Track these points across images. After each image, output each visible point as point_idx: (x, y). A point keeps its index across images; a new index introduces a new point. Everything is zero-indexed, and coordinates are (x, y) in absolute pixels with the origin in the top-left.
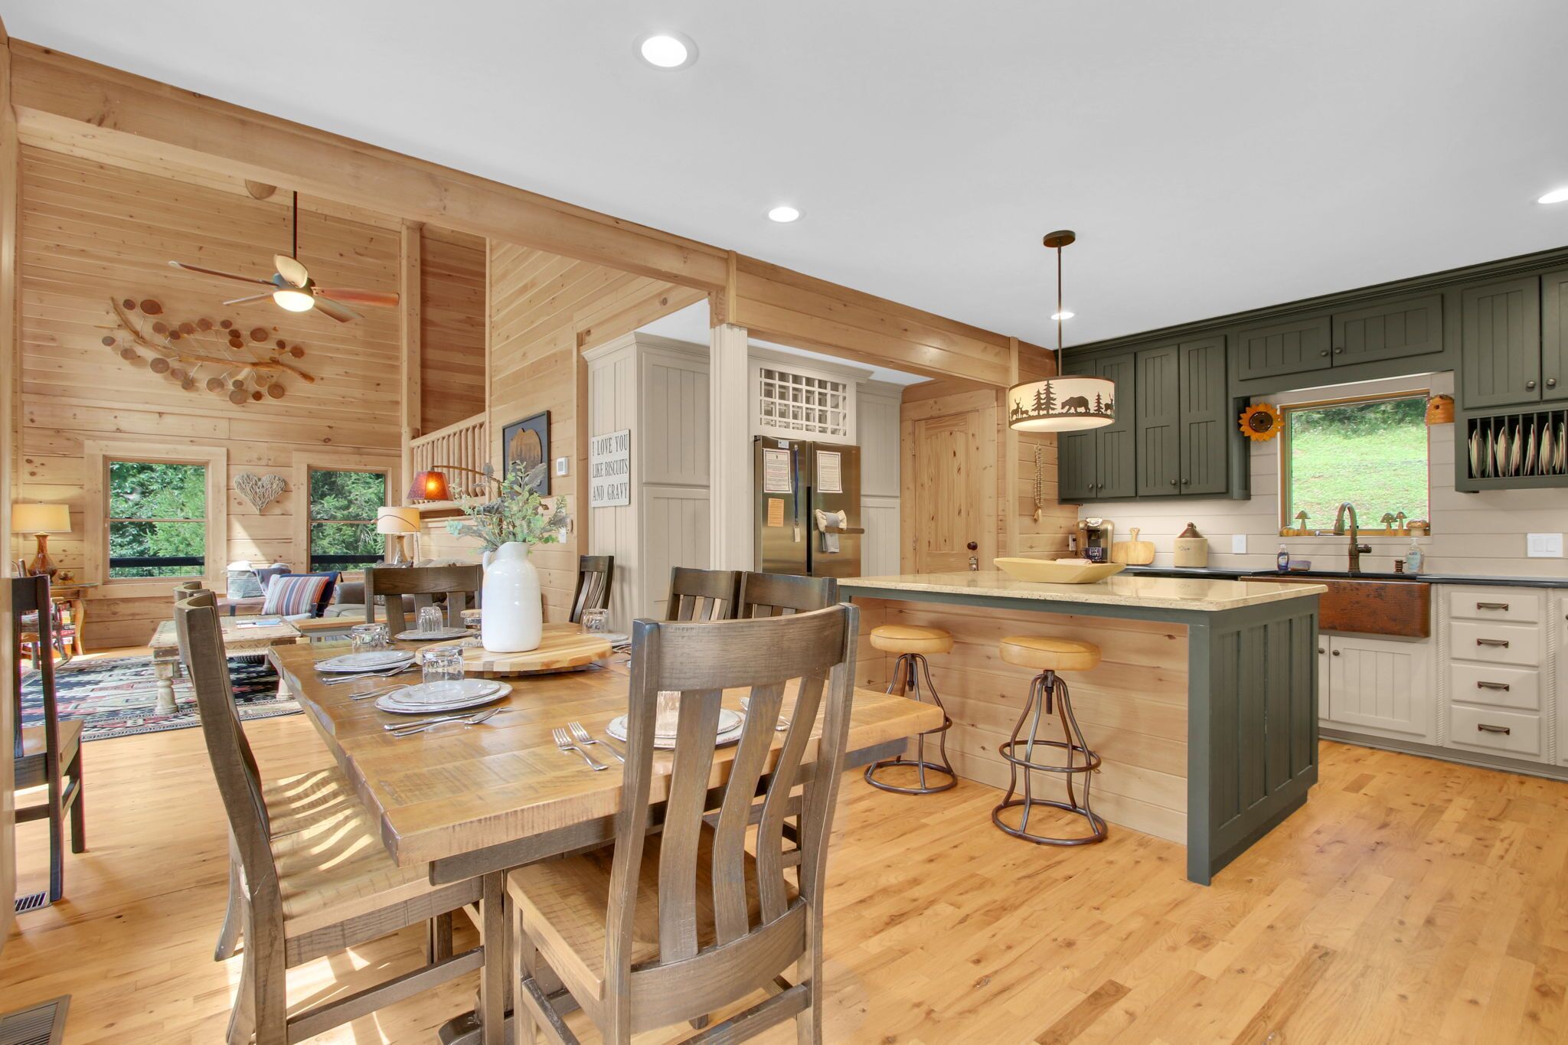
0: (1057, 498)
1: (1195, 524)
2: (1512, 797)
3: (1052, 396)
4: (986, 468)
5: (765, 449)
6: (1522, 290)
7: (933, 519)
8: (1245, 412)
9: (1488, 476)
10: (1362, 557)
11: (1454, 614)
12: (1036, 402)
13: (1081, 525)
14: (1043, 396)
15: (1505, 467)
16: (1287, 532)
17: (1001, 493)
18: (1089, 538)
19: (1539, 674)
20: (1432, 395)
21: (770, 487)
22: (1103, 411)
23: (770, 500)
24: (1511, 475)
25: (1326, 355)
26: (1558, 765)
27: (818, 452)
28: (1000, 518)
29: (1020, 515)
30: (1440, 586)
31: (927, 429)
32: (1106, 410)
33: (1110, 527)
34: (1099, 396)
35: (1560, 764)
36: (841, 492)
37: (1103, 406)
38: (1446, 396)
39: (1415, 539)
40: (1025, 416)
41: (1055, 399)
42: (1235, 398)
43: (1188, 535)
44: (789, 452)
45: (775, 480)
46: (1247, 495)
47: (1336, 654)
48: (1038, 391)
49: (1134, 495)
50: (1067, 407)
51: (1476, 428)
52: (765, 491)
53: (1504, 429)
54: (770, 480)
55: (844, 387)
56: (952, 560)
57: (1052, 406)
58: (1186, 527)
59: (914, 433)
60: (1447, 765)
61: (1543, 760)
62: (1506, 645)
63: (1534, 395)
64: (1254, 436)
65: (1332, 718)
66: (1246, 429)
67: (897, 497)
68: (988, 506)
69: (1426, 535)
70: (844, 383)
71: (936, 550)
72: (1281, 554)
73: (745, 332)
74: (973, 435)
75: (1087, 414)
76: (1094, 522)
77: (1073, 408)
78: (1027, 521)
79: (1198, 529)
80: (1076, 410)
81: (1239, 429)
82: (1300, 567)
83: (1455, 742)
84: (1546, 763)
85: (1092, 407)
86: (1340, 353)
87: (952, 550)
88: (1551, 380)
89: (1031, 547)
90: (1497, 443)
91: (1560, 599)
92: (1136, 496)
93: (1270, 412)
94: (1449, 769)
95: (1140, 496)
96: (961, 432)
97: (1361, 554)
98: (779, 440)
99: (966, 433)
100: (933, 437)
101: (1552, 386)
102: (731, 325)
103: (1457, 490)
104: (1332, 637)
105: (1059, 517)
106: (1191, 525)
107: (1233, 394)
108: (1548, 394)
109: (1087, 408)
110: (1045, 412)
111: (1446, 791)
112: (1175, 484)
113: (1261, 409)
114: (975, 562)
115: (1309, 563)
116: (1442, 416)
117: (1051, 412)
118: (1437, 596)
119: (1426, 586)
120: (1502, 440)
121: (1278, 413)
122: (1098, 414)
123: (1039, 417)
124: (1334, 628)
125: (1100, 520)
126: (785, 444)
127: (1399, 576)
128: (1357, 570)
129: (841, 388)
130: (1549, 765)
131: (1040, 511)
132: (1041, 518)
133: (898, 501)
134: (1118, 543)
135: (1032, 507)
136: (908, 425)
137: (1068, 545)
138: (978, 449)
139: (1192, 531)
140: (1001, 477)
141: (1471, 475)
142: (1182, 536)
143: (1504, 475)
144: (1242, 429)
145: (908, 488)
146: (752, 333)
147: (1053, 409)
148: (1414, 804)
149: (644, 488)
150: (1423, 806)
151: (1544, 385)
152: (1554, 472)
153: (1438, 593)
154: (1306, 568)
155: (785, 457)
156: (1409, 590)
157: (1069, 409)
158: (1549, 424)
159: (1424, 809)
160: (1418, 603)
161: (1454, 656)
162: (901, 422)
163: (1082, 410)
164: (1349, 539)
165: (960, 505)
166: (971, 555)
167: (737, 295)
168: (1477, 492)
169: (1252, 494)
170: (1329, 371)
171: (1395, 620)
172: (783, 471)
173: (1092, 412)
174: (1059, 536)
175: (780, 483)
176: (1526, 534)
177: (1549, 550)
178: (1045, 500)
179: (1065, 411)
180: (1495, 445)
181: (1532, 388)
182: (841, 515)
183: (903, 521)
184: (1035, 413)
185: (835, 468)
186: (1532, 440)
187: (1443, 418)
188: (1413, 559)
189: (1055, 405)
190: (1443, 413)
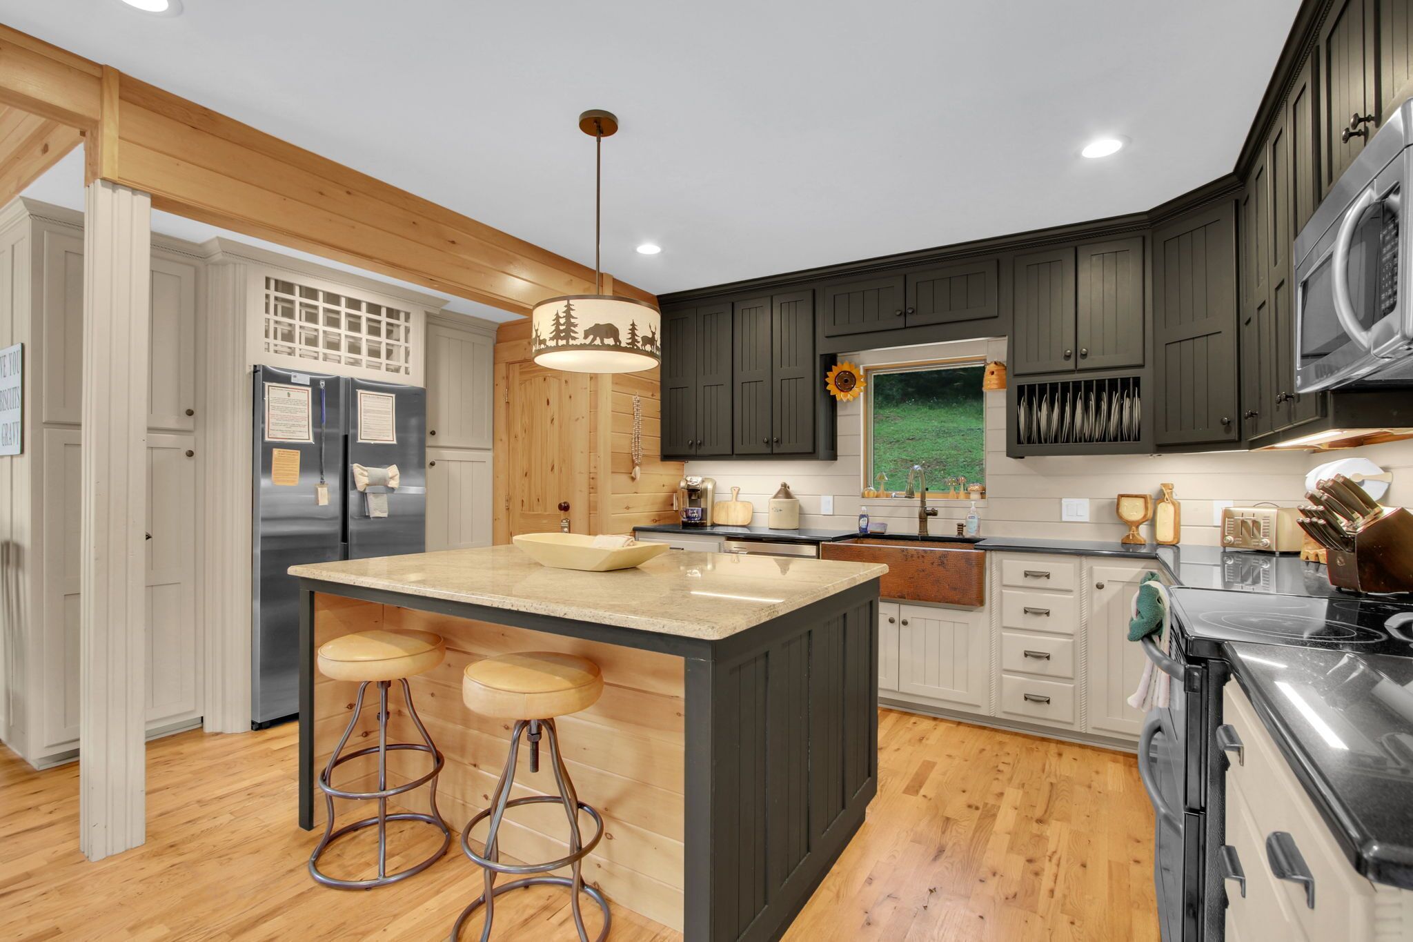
0: (659, 454)
1: (788, 484)
2: (1054, 781)
3: (572, 320)
4: (578, 419)
5: (267, 384)
6: (1061, 260)
7: (526, 475)
8: (831, 370)
9: (1033, 443)
10: (930, 519)
11: (1005, 583)
12: (554, 328)
13: (683, 484)
14: (562, 321)
15: (1046, 434)
16: (868, 493)
17: (592, 448)
18: (690, 496)
19: (1074, 642)
20: (988, 361)
21: (274, 433)
22: (639, 345)
23: (276, 452)
24: (1052, 442)
25: (901, 314)
26: (1088, 732)
27: (359, 391)
28: (592, 475)
29: (613, 472)
30: (993, 553)
31: (521, 373)
32: (644, 344)
33: (710, 486)
34: (633, 325)
35: (1090, 731)
36: (395, 442)
37: (639, 339)
38: (1000, 363)
39: (973, 502)
40: (543, 346)
41: (576, 326)
42: (821, 355)
43: (780, 495)
44: (310, 389)
45: (285, 425)
46: (833, 457)
47: (905, 623)
48: (557, 314)
49: (730, 453)
50: (591, 337)
51: (1024, 394)
52: (267, 439)
53: (1046, 397)
54: (276, 424)
55: (407, 316)
56: (545, 521)
57: (572, 334)
58: (779, 487)
59: (507, 377)
60: (999, 737)
61: (1076, 728)
62: (1048, 614)
63: (1070, 365)
64: (841, 396)
65: (901, 690)
66: (832, 388)
67: (489, 450)
68: (580, 462)
69: (982, 498)
70: (408, 311)
71: (530, 510)
72: (862, 516)
73: (148, 200)
74: (566, 382)
75: (617, 348)
76: (695, 481)
77: (598, 338)
78: (623, 479)
79: (792, 489)
80: (602, 341)
81: (825, 388)
82: (878, 530)
83: (1005, 712)
84: (1079, 730)
85: (624, 339)
86: (913, 312)
87: (545, 511)
88: (1084, 350)
89: (628, 508)
90: (1040, 410)
91: (1091, 567)
92: (734, 453)
93: (854, 372)
94: (1001, 743)
95: (737, 455)
96: (554, 377)
97: (929, 517)
98: (293, 374)
99: (559, 380)
100: (527, 383)
101: (1084, 356)
102: (114, 184)
103: (1008, 455)
104: (901, 606)
105: (662, 475)
106: (785, 486)
107: (820, 351)
108: (1083, 364)
109: (617, 340)
110: (564, 342)
111: (997, 779)
112: (767, 442)
113: (846, 367)
114: (566, 524)
115: (885, 525)
116: (996, 382)
117: (571, 342)
118: (991, 564)
119: (981, 553)
120: (1044, 407)
121: (862, 372)
122: (632, 348)
123: (558, 348)
124: (902, 597)
125: (700, 479)
126: (306, 380)
127: (962, 541)
128: (925, 533)
129: (402, 316)
130: (1080, 733)
131: (637, 468)
132: (638, 477)
133: (490, 454)
134: (720, 502)
135: (629, 464)
136: (502, 368)
137: (672, 505)
138: (570, 397)
139: (785, 492)
140: (593, 429)
141: (1019, 442)
142: (775, 497)
143: (1046, 442)
144: (828, 388)
145: (501, 440)
146: (159, 202)
147: (574, 338)
148: (970, 806)
149: (45, 430)
150: (977, 808)
151: (1079, 354)
152: (1085, 441)
153: (993, 559)
154: (883, 531)
155: (304, 397)
156: (967, 557)
157: (594, 340)
158: (1081, 394)
159: (979, 812)
160: (975, 570)
161: (1005, 625)
162: (494, 364)
163: (610, 341)
164: (920, 502)
165: (553, 461)
166: (562, 517)
167: (120, 138)
168: (1022, 458)
169: (838, 454)
170: (903, 331)
171: (955, 589)
172: (299, 414)
173: (623, 345)
174: (662, 495)
175: (293, 429)
176: (1061, 499)
177: (1079, 514)
178: (644, 456)
179: (588, 341)
180: (1039, 413)
181: (1068, 357)
182: (393, 470)
183: (495, 477)
184: (552, 343)
185: (387, 413)
186: (1068, 409)
187: (997, 384)
188: (972, 522)
189: (576, 333)
190: (996, 379)
